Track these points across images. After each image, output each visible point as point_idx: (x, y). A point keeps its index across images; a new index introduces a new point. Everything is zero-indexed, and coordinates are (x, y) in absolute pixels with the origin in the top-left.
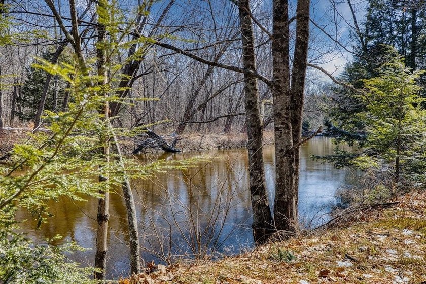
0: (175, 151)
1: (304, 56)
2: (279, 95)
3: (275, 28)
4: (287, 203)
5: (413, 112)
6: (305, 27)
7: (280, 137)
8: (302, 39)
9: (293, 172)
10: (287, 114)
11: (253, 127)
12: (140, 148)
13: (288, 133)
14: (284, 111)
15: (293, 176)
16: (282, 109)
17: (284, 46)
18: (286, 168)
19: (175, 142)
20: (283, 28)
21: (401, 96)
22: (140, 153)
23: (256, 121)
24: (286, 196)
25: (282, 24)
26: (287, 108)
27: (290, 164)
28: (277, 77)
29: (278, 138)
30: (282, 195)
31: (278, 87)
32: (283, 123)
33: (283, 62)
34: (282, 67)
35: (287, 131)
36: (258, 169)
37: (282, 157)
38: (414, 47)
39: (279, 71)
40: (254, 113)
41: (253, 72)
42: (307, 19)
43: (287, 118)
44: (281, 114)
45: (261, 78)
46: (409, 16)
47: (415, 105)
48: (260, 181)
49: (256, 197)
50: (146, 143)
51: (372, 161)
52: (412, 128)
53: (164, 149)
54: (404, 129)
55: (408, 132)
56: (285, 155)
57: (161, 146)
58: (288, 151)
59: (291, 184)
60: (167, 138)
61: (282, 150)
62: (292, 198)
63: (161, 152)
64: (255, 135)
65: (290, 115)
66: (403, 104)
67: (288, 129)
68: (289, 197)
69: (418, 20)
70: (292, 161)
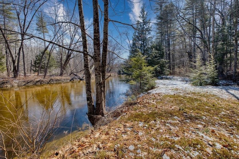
0: (83, 80)
1: (106, 47)
2: (96, 61)
3: (94, 36)
4: (100, 103)
5: (144, 68)
6: (106, 37)
7: (97, 78)
8: (105, 41)
9: (102, 91)
10: (99, 69)
11: (87, 74)
12: (72, 79)
13: (100, 77)
14: (98, 68)
15: (102, 93)
16: (97, 67)
17: (98, 43)
18: (99, 90)
19: (83, 77)
20: (97, 36)
21: (141, 63)
22: (72, 81)
23: (88, 72)
24: (99, 101)
25: (97, 34)
26: (99, 67)
27: (101, 88)
28: (95, 55)
29: (96, 78)
30: (98, 101)
31: (95, 58)
32: (98, 73)
33: (98, 49)
34: (97, 51)
35: (99, 76)
36: (89, 91)
37: (98, 86)
38: (144, 51)
39: (96, 52)
40: (87, 69)
41: (86, 53)
42: (107, 34)
43: (99, 71)
44: (97, 69)
45: (89, 55)
46: (142, 42)
47: (145, 66)
48: (90, 95)
49: (89, 102)
50: (74, 78)
51: (134, 82)
52: (144, 72)
53: (79, 79)
54: (142, 73)
55: (143, 74)
56: (99, 85)
57: (78, 78)
58: (100, 84)
59: (101, 96)
60: (80, 76)
61: (98, 83)
62: (102, 101)
63: (79, 80)
64: (87, 78)
65: (101, 69)
66: (141, 65)
67: (100, 75)
68: (101, 101)
69: (145, 44)
70: (102, 87)
